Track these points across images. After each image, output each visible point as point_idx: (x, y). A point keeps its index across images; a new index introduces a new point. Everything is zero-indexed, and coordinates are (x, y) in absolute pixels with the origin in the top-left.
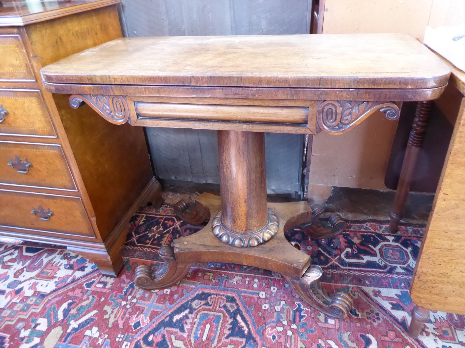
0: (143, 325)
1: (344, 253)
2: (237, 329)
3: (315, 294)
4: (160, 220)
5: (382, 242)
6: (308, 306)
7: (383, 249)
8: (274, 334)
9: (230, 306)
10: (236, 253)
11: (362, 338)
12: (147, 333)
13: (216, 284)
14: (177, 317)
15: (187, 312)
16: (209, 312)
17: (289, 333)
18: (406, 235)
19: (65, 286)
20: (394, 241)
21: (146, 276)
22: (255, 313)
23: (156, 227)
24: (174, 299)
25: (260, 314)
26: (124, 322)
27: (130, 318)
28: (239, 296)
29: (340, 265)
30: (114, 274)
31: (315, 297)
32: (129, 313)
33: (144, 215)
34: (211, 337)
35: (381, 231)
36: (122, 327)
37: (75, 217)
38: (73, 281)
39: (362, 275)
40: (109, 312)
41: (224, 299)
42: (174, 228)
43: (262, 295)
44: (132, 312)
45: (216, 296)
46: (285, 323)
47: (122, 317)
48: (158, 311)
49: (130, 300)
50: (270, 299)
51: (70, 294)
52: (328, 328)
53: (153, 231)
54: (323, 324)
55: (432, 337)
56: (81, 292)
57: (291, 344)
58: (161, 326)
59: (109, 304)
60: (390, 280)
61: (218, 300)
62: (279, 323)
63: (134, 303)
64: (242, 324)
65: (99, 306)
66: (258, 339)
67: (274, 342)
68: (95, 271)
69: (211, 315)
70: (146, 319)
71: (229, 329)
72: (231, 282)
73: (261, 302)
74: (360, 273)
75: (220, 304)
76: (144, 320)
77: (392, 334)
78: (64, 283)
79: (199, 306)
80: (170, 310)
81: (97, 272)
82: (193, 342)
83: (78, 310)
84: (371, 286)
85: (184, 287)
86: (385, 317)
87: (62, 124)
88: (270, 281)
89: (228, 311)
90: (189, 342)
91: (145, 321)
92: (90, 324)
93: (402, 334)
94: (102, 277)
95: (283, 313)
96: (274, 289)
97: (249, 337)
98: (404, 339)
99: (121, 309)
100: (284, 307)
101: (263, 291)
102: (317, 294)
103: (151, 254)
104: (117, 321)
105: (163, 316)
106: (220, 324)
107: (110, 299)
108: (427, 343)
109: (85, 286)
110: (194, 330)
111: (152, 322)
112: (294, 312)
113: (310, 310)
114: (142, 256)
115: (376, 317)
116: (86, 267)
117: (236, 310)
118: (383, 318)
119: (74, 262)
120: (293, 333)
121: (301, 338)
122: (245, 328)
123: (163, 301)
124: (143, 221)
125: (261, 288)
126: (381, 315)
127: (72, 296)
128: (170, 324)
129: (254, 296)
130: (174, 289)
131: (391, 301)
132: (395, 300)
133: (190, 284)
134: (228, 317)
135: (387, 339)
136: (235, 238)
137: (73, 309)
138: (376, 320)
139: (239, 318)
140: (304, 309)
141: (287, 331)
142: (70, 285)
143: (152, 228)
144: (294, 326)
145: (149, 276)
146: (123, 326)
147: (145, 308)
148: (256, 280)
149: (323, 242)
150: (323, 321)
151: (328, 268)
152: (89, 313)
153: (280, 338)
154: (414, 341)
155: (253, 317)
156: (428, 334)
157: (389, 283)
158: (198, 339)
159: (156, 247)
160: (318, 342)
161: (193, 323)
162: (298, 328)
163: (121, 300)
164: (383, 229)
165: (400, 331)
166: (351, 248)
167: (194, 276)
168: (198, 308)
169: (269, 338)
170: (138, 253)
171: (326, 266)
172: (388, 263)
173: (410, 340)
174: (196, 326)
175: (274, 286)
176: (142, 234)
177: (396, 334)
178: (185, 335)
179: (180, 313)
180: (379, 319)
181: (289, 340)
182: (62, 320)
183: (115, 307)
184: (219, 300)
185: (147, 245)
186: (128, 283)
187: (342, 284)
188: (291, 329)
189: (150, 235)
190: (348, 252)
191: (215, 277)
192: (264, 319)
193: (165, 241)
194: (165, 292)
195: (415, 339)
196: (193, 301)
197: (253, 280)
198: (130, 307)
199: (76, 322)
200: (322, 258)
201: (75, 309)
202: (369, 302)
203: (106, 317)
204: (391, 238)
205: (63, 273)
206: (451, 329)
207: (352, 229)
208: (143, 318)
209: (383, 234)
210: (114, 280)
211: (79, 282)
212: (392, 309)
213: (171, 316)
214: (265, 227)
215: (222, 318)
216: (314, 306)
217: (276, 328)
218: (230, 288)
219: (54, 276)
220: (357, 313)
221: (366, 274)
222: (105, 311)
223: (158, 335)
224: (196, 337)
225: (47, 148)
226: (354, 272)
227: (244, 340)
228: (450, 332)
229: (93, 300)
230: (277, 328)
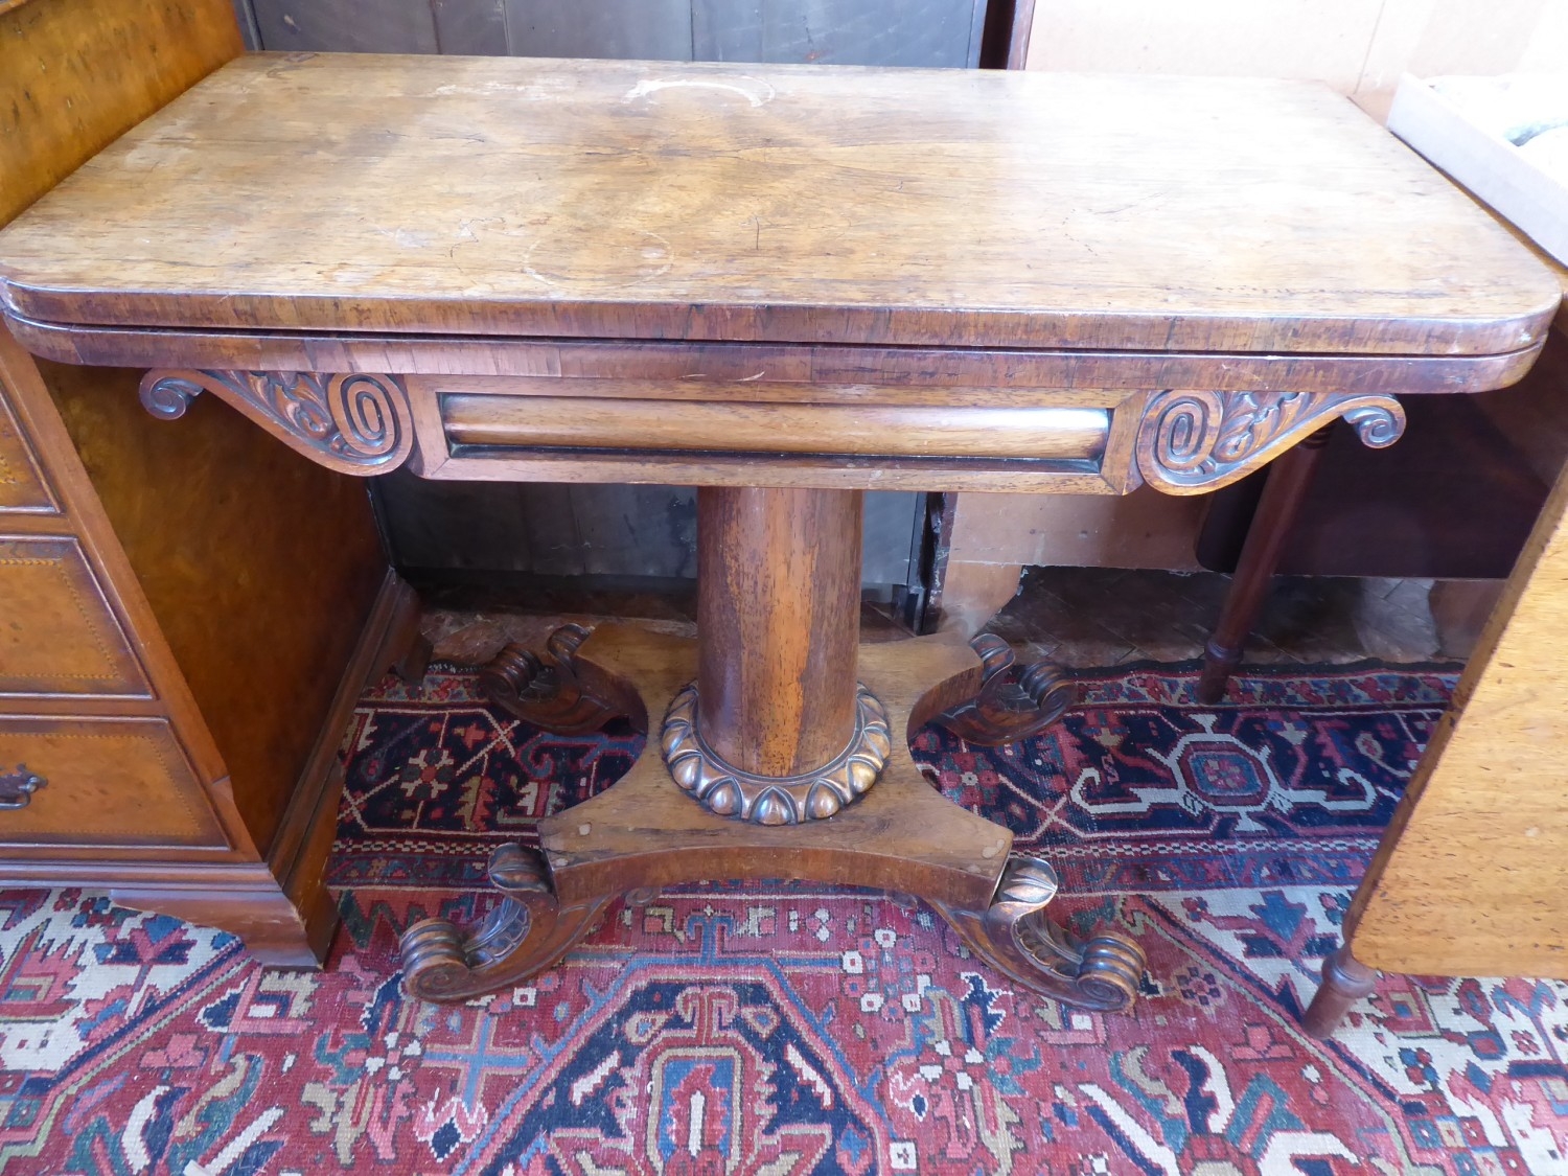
0: (468, 1136)
1: (1079, 785)
2: (795, 1096)
3: (1030, 947)
4: (433, 727)
5: (1184, 734)
6: (1003, 980)
7: (1190, 760)
8: (917, 1092)
9: (756, 1016)
10: (768, 848)
11: (1178, 1064)
12: (489, 1162)
13: (693, 946)
14: (582, 1088)
15: (613, 1060)
16: (690, 1052)
17: (964, 1081)
18: (1247, 705)
19: (121, 1034)
20: (1217, 728)
21: (449, 961)
22: (842, 1030)
23: (423, 753)
24: (556, 1023)
25: (860, 1031)
26: (394, 1136)
27: (411, 1116)
28: (778, 978)
29: (1072, 829)
30: (311, 960)
31: (1031, 957)
32: (404, 1097)
33: (366, 710)
34: (716, 1137)
35: (1175, 697)
36: (393, 1156)
37: (142, 785)
38: (150, 1009)
39: (1145, 853)
40: (329, 1109)
41: (729, 997)
42: (492, 753)
43: (853, 962)
44: (415, 1094)
45: (702, 988)
46: (943, 1048)
47: (380, 1117)
48: (511, 1076)
49: (395, 1049)
50: (879, 976)
51: (154, 1059)
52: (1077, 1046)
53: (416, 772)
54: (1057, 1034)
55: (1368, 1026)
56: (196, 1048)
57: (976, 1116)
58: (536, 1129)
59: (321, 1077)
60: (1228, 861)
61: (710, 1003)
62: (926, 1053)
63: (412, 1057)
64: (809, 1074)
65: (283, 1090)
66: (869, 1119)
67: (921, 1119)
68: (229, 955)
69: (700, 1058)
70: (471, 1111)
71: (771, 1100)
72: (741, 931)
73: (853, 987)
74: (1138, 850)
75: (720, 1014)
76: (468, 1114)
77: (1259, 1036)
78: (113, 1022)
79: (651, 1032)
80: (550, 1065)
81: (239, 959)
82: (659, 1165)
83: (204, 1119)
84: (1175, 888)
85: (584, 972)
86: (1232, 984)
88: (867, 909)
89: (753, 1036)
90: (644, 1167)
91: (471, 1121)
92: (265, 1164)
93: (1288, 1029)
94: (263, 976)
95: (932, 1015)
96: (886, 938)
97: (840, 1117)
98: (1294, 1046)
99: (372, 1090)
100: (931, 994)
101: (852, 949)
102: (1034, 943)
103: (432, 865)
104: (366, 1135)
105: (531, 1089)
106: (737, 1086)
107: (318, 1058)
108: (1357, 1050)
109: (203, 1021)
110: (653, 1121)
111: (497, 1119)
112: (965, 1005)
113: (1011, 993)
114: (400, 873)
115: (1207, 987)
116: (191, 944)
117: (777, 1029)
118: (1228, 988)
119: (133, 930)
120: (974, 1081)
121: (1002, 1092)
122: (821, 1087)
123: (519, 1032)
124: (368, 737)
125: (842, 941)
126: (1220, 979)
127: (161, 1070)
128: (565, 1114)
129: (825, 970)
130: (550, 982)
131: (1240, 928)
132: (1249, 924)
133: (600, 958)
134: (759, 1058)
135: (1249, 1053)
137: (181, 1118)
138: (1210, 997)
139: (794, 1056)
140: (994, 991)
141: (955, 1077)
142: (142, 1027)
143: (411, 761)
144: (974, 1057)
145: (458, 959)
146: (396, 1149)
147: (458, 1071)
148: (822, 915)
149: (1009, 753)
150: (1057, 1025)
151: (1040, 843)
152: (250, 1123)
153: (937, 1104)
154: (1323, 1048)
155: (839, 1044)
156: (1356, 1020)
157: (1225, 872)
158: (673, 1152)
159: (443, 832)
160: (1056, 1097)
161: (644, 1100)
162: (985, 1060)
163: (363, 1054)
164: (1180, 691)
165: (1281, 1022)
166: (1099, 767)
167: (608, 930)
168: (649, 1042)
169: (903, 1108)
170: (380, 865)
171: (1034, 838)
172: (1211, 806)
173: (1311, 1046)
174: (657, 1108)
175: (883, 926)
176: (377, 789)
177: (1272, 1035)
178: (627, 1146)
179: (592, 1071)
180: (1215, 993)
181: (968, 1105)
182: (145, 1167)
183: (345, 1082)
184: (716, 1003)
185: (410, 831)
186: (373, 985)
187: (1090, 891)
188: (967, 1067)
189: (409, 788)
190: (1090, 781)
191: (682, 921)
192: (876, 1047)
193: (472, 805)
194: (517, 1001)
195: (1324, 1042)
196: (626, 1021)
197: (813, 914)
198: (404, 1076)
199: (207, 1166)
200: (1017, 810)
201: (190, 1119)
202: (1179, 941)
203: (320, 1126)
204: (1208, 720)
205: (96, 981)
206: (1415, 996)
207: (1088, 701)
208: (460, 1112)
209: (1184, 709)
210: (313, 981)
211: (179, 1008)
212: (1249, 953)
213: (563, 1084)
215: (738, 1065)
216: (1027, 980)
217: (918, 1072)
218: (740, 955)
219: (66, 997)
220: (1152, 982)
221: (1156, 849)
222: (312, 1105)
223: (529, 1161)
224: (665, 1147)
226: (1121, 847)
227: (826, 1130)
228: (1412, 1005)
229: (250, 1069)
230: (923, 1069)
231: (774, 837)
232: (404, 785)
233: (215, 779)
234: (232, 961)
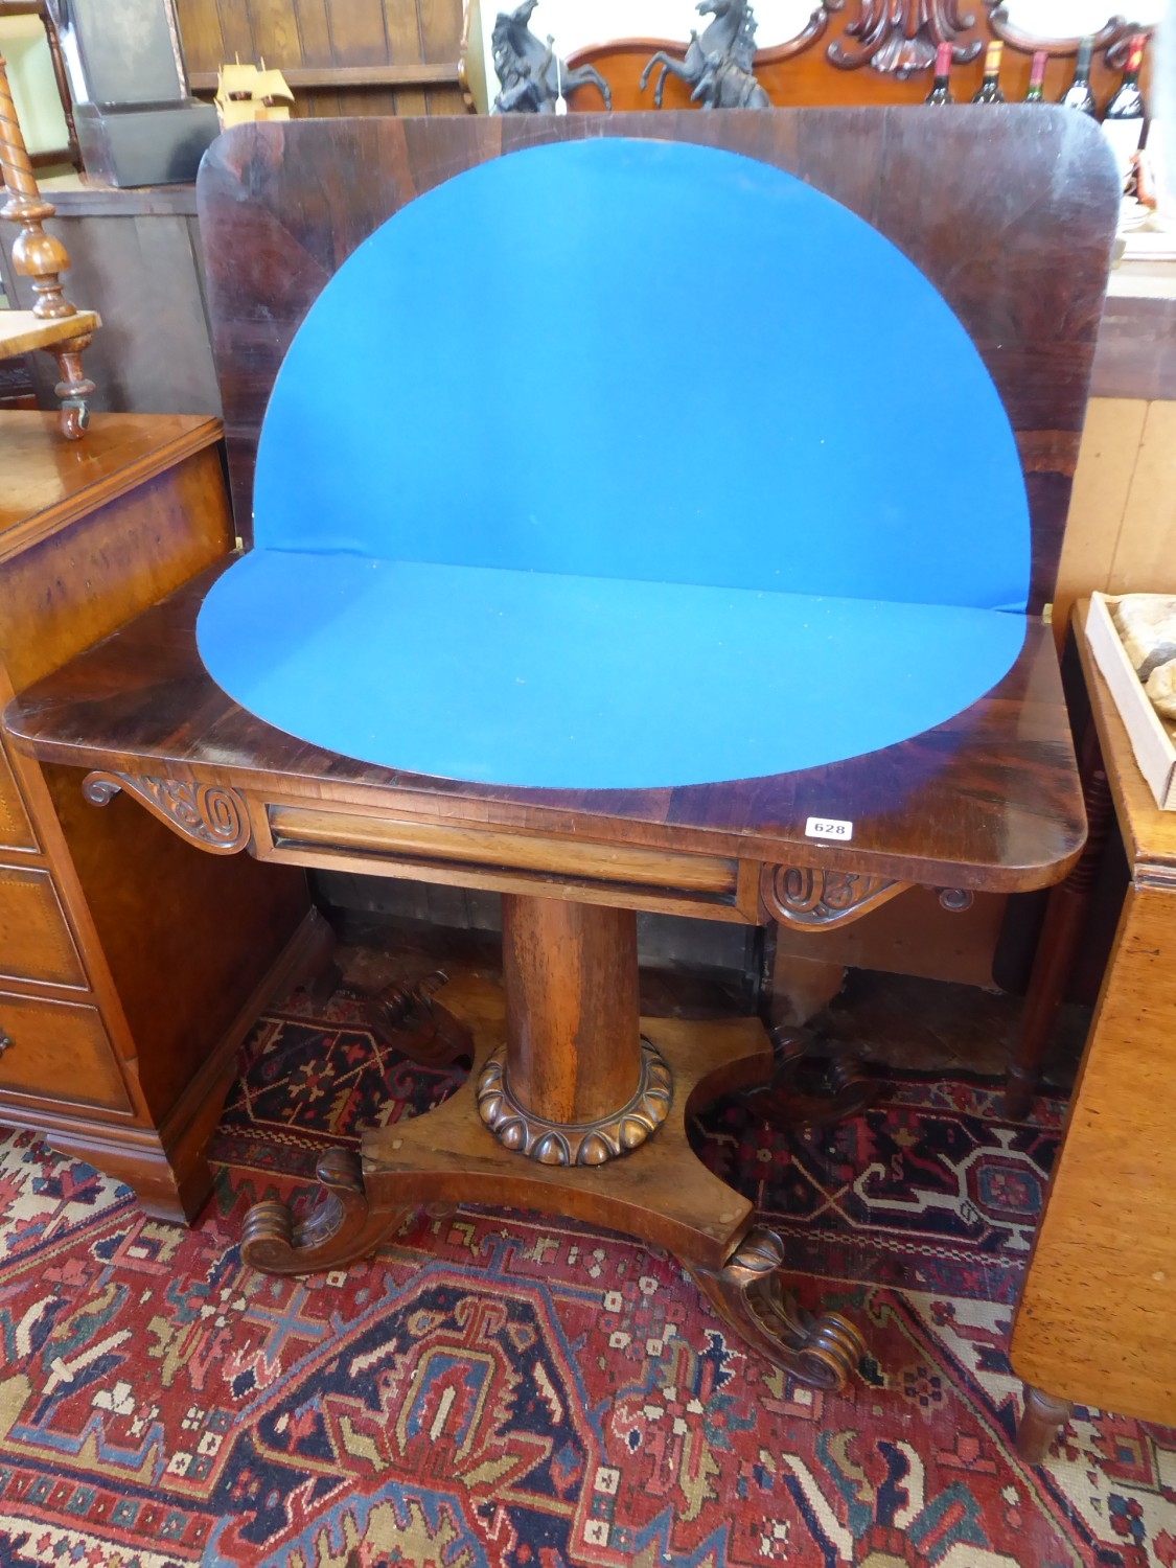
0: (261, 1384)
1: (864, 1177)
2: (531, 1407)
3: (761, 1314)
4: (327, 1042)
5: (979, 1146)
6: (740, 1344)
7: (978, 1173)
8: (636, 1428)
9: (518, 1332)
10: (541, 1184)
11: (882, 1454)
12: (272, 1408)
13: (483, 1262)
14: (360, 1363)
15: (391, 1346)
16: (455, 1351)
17: (680, 1427)
18: (1050, 1127)
19: (36, 1250)
20: (1014, 1145)
21: (277, 1238)
22: (587, 1359)
23: (313, 1063)
24: (355, 1305)
25: (602, 1363)
26: (207, 1372)
27: (224, 1358)
28: (546, 1304)
29: (846, 1217)
30: (180, 1218)
31: (760, 1323)
32: (222, 1342)
33: (277, 1021)
34: (455, 1428)
35: (981, 1109)
36: (201, 1388)
37: (77, 1056)
38: (59, 1236)
39: (909, 1251)
40: (165, 1339)
41: (500, 1311)
42: (366, 1070)
43: (613, 1301)
44: (231, 1341)
45: (480, 1299)
46: (670, 1394)
47: (201, 1355)
48: (307, 1342)
49: (226, 1302)
50: (633, 1318)
51: (52, 1275)
52: (792, 1418)
53: (303, 1078)
54: (777, 1403)
55: (1083, 1463)
56: (83, 1272)
57: (681, 1460)
58: (315, 1390)
59: (166, 1313)
60: (987, 1273)
61: (483, 1313)
62: (654, 1395)
63: (237, 1311)
64: (549, 1391)
65: (136, 1318)
66: (588, 1443)
67: (632, 1452)
68: (126, 1203)
69: (462, 1358)
70: (269, 1364)
71: (509, 1407)
72: (526, 1256)
73: (608, 1324)
74: (903, 1247)
75: (489, 1325)
76: (266, 1366)
77: (969, 1447)
78: (32, 1240)
79: (428, 1328)
80: (341, 1340)
81: (131, 1208)
82: (402, 1441)
83: (75, 1329)
84: (930, 1291)
85: (388, 1267)
86: (956, 1391)
87: (55, 818)
88: (639, 1257)
89: (510, 1348)
90: (390, 1441)
91: (267, 1372)
92: (109, 1373)
93: (999, 1447)
94: (145, 1225)
95: (668, 1361)
96: (648, 1285)
97: (564, 1435)
98: (1002, 1465)
99: (200, 1331)
100: (674, 1343)
101: (616, 1289)
102: (765, 1312)
103: (294, 1156)
104: (186, 1366)
105: (320, 1356)
106: (485, 1389)
107: (168, 1298)
108: (1065, 1484)
109: (94, 1252)
110: (408, 1404)
111: (287, 1375)
112: (700, 1359)
113: (745, 1357)
114: (269, 1160)
115: (931, 1389)
116: (100, 1190)
117: (533, 1347)
118: (951, 1394)
119: (63, 1171)
120: (689, 1429)
121: (711, 1445)
122: (556, 1407)
123: (324, 1307)
124: (274, 1044)
125: (610, 1282)
126: (946, 1384)
127: (55, 1284)
128: (339, 1382)
129: (588, 1304)
130: (359, 1272)
131: (981, 1341)
132: (991, 1337)
133: (405, 1259)
134: (510, 1368)
135: (954, 1461)
136: (542, 1138)
137: (60, 1324)
138: (930, 1399)
139: (540, 1373)
140: (730, 1352)
141: (673, 1422)
142: (49, 1248)
143: (302, 1068)
144: (695, 1407)
145: (285, 1239)
146: (205, 1383)
147: (268, 1330)
148: (599, 1254)
149: (808, 1137)
150: (779, 1394)
151: (813, 1225)
152: (106, 1339)
153: (650, 1443)
154: (1030, 1473)
155: (581, 1371)
156: (1072, 1455)
157: (981, 1284)
158: (417, 1433)
159: (310, 1131)
160: (759, 1460)
161: (406, 1384)
162: (705, 1412)
163: (201, 1301)
164: (987, 1104)
165: (995, 1438)
166: (886, 1162)
167: (419, 1235)
168: (425, 1335)
169: (619, 1439)
170: (255, 1151)
171: (808, 1219)
172: (986, 1218)
173: (1018, 1469)
174: (414, 1394)
175: (649, 1274)
176: (269, 1088)
177: (981, 1448)
178: (382, 1420)
179: (372, 1352)
180: (937, 1396)
181: (676, 1449)
182: (27, 1355)
183: (182, 1321)
184: (488, 1314)
185: (285, 1125)
186: (223, 1247)
187: (846, 1278)
188: (685, 1415)
189: (295, 1090)
190: (875, 1176)
191: (480, 1239)
192: (612, 1380)
193: (339, 1111)
194: (329, 1282)
195: (1033, 1468)
196: (411, 1314)
197: (591, 1253)
198: (227, 1325)
199: (68, 1364)
200: (799, 1191)
201: (66, 1325)
202: (917, 1341)
203: (155, 1352)
204: (1006, 1136)
205: (29, 1206)
206: (1144, 1446)
207: (894, 1101)
208: (262, 1361)
209: (986, 1122)
210: (181, 1235)
211: (79, 1239)
212: (981, 1366)
213: (345, 1359)
214: (629, 1108)
215: (491, 1371)
216: (758, 1346)
217: (642, 1409)
218: (520, 1277)
219: (5, 1215)
220: (880, 1373)
221: (920, 1250)
222: (153, 1334)
223: (302, 1415)
224: (411, 1427)
225: (10, 876)
226: (888, 1242)
227: (548, 1443)
228: (1137, 1454)
229: (117, 1296)
230: (647, 1408)
231: (548, 1175)
232: (291, 1088)
233: (127, 1058)
234: (126, 1209)
